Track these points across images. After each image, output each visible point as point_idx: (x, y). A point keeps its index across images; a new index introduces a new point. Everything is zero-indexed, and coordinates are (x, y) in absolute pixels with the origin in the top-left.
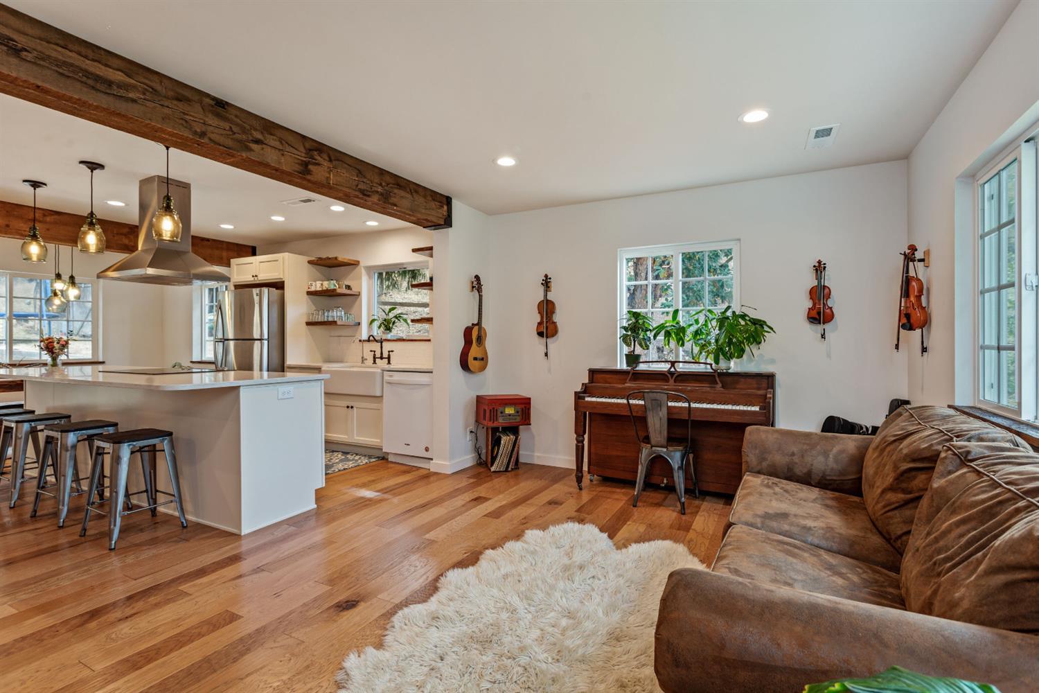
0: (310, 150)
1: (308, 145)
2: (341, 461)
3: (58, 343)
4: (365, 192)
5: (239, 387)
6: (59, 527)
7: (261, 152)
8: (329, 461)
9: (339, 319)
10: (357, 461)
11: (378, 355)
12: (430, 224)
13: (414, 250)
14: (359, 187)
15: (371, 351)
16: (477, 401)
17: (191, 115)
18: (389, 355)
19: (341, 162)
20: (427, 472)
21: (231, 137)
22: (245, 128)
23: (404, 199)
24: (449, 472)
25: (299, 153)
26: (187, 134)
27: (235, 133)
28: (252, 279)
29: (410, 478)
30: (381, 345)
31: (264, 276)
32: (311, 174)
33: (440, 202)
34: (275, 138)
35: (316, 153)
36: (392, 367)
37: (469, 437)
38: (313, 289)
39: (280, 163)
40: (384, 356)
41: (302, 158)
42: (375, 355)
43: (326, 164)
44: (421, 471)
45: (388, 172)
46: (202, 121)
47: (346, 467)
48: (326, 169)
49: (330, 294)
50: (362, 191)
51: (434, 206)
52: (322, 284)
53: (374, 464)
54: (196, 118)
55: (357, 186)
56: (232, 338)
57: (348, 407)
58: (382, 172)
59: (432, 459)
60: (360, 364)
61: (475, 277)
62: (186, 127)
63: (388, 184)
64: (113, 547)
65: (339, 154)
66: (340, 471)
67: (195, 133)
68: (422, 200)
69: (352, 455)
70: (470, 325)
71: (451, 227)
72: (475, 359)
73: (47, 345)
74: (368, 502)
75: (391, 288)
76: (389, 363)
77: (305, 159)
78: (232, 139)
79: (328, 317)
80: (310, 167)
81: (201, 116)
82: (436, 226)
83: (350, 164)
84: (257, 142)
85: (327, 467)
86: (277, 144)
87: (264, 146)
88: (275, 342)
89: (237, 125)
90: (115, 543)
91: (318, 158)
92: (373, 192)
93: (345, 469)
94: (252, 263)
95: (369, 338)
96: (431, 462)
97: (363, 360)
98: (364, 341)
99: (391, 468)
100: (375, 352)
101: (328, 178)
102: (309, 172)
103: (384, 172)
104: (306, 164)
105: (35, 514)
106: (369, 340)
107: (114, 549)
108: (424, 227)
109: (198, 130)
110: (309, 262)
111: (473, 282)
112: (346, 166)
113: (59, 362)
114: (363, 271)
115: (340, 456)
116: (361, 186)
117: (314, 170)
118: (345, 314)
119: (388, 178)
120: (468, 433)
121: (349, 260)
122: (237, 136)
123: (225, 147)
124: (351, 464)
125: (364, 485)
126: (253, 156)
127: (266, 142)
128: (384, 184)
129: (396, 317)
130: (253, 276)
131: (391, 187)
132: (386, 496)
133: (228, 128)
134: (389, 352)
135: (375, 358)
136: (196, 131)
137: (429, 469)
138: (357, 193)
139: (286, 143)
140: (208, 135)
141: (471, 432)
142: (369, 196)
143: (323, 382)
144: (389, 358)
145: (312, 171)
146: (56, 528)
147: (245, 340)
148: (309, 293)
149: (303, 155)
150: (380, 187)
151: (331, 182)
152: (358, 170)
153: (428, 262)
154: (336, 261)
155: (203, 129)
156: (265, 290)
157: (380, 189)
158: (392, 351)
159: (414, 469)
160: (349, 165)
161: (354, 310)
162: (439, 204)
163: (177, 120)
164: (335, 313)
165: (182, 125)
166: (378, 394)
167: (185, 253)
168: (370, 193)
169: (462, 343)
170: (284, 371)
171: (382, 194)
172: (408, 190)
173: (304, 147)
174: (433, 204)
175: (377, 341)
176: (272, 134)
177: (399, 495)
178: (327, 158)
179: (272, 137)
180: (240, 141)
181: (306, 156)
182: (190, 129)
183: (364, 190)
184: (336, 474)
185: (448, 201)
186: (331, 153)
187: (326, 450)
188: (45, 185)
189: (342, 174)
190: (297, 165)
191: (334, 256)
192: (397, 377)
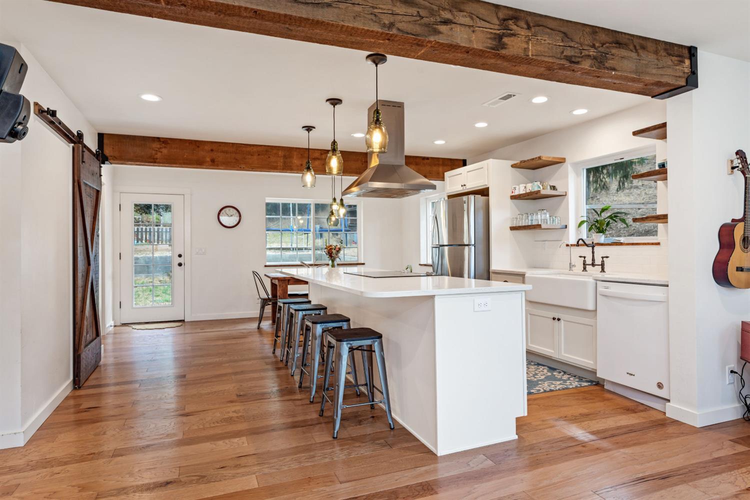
0: (504, 20)
1: (501, 15)
2: (547, 378)
3: (335, 249)
4: (573, 59)
5: (434, 296)
6: (310, 402)
7: (450, 33)
8: (534, 376)
9: (544, 222)
10: (565, 381)
11: (589, 261)
12: (662, 90)
13: (635, 133)
14: (565, 54)
15: (580, 257)
16: (743, 330)
17: (380, 8)
18: (603, 261)
19: (541, 28)
20: (661, 416)
21: (419, 22)
22: (433, 10)
23: (626, 62)
24: (698, 424)
25: (492, 26)
26: (377, 28)
27: (423, 17)
28: (461, 188)
29: (637, 421)
30: (593, 249)
31: (472, 185)
32: (505, 48)
33: (680, 56)
34: (465, 14)
35: (511, 22)
36: (606, 276)
37: (728, 377)
38: (516, 193)
39: (470, 41)
40: (596, 263)
41: (495, 31)
42: (584, 261)
43: (523, 32)
44: (652, 412)
45: (603, 29)
46: (390, 12)
47: (552, 387)
48: (523, 38)
49: (535, 196)
50: (569, 59)
51: (670, 63)
52: (525, 187)
53: (586, 389)
54: (384, 9)
55: (563, 52)
56: (447, 244)
57: (554, 319)
58: (595, 30)
59: (669, 401)
60: (567, 271)
61: (737, 153)
62: (375, 22)
63: (603, 44)
64: (335, 436)
65: (538, 19)
66: (545, 391)
67: (384, 25)
68: (652, 57)
69: (560, 372)
70: (729, 221)
71: (697, 87)
72: (740, 269)
73: (329, 251)
74: (579, 448)
75: (599, 190)
76: (603, 270)
77: (498, 32)
78: (419, 24)
79: (532, 220)
80: (505, 40)
81: (390, 7)
82: (672, 91)
83: (553, 27)
84: (446, 22)
85: (531, 384)
86: (467, 21)
87: (453, 26)
88: (481, 247)
89: (425, 8)
90: (337, 432)
91: (514, 27)
92: (582, 57)
93: (551, 391)
94: (461, 174)
95: (578, 242)
96: (668, 404)
97: (571, 266)
98: (572, 245)
99: (608, 400)
100: (585, 257)
101: (526, 49)
102: (504, 46)
103: (597, 30)
104: (500, 37)
105: (301, 385)
106: (578, 245)
107: (337, 438)
108: (652, 97)
109: (387, 22)
110: (512, 166)
111: (732, 161)
112: (549, 30)
113: (336, 263)
114: (570, 169)
115: (545, 371)
116: (569, 52)
117: (509, 43)
118: (550, 216)
119: (603, 37)
120: (728, 372)
121: (554, 158)
122: (425, 20)
123: (413, 35)
124: (558, 385)
125: (574, 419)
126: (441, 39)
127: (455, 21)
128: (597, 45)
129: (610, 217)
130: (462, 186)
131: (607, 47)
132: (604, 444)
133: (415, 13)
134: (603, 258)
135: (585, 264)
136: (384, 23)
137: (665, 413)
138: (562, 62)
139: (477, 17)
140: (397, 26)
141: (732, 372)
142: (578, 63)
143: (524, 293)
144: (603, 265)
145: (507, 45)
146: (309, 402)
147: (457, 245)
148: (513, 197)
149: (497, 27)
150: (592, 50)
151: (530, 54)
152: (564, 33)
153: (655, 146)
154: (540, 161)
155: (392, 20)
156: (472, 197)
157: (592, 52)
158: (607, 257)
159: (641, 408)
160: (552, 29)
161: (560, 212)
162: (676, 58)
163: (367, 16)
164: (539, 216)
165: (372, 20)
166: (591, 307)
167: (400, 166)
168: (580, 60)
169: (714, 247)
170: (489, 279)
171: (595, 58)
172: (631, 47)
173: (498, 18)
174: (668, 61)
175: (587, 245)
176: (461, 11)
177: (624, 447)
178: (525, 26)
179: (462, 14)
180: (427, 25)
181: (499, 27)
182: (379, 23)
183: (571, 56)
184: (541, 395)
185: (692, 52)
186: (529, 19)
187: (529, 363)
188: (314, 128)
189: (543, 42)
190: (490, 41)
191: (538, 156)
192: (615, 289)
